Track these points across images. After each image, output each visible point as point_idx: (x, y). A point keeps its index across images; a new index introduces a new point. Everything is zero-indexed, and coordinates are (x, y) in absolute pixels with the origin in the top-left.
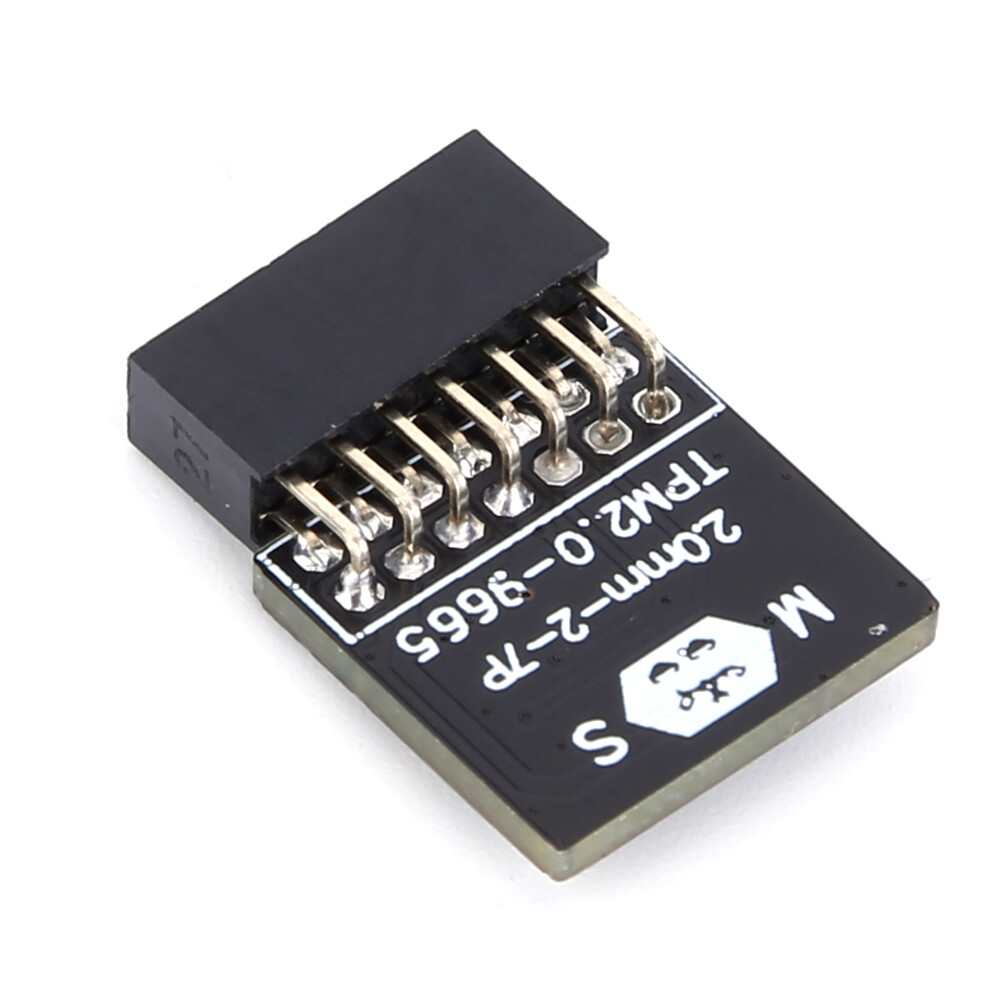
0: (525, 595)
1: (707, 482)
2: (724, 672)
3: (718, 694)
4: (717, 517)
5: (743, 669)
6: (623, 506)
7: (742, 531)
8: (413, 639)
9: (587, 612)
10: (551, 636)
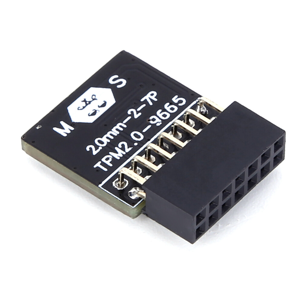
0: (150, 120)
1: (100, 162)
2: (84, 107)
3: (85, 101)
4: (95, 152)
5: (78, 109)
6: (125, 151)
7: (86, 150)
8: (181, 102)
9: (129, 118)
10: (139, 109)
